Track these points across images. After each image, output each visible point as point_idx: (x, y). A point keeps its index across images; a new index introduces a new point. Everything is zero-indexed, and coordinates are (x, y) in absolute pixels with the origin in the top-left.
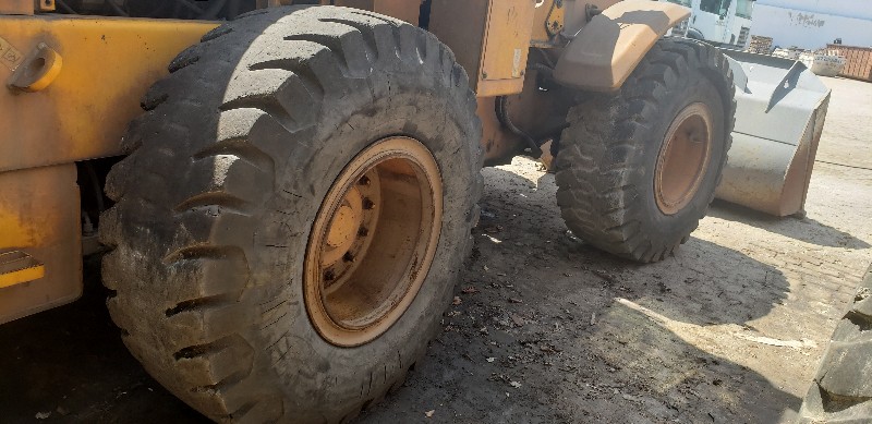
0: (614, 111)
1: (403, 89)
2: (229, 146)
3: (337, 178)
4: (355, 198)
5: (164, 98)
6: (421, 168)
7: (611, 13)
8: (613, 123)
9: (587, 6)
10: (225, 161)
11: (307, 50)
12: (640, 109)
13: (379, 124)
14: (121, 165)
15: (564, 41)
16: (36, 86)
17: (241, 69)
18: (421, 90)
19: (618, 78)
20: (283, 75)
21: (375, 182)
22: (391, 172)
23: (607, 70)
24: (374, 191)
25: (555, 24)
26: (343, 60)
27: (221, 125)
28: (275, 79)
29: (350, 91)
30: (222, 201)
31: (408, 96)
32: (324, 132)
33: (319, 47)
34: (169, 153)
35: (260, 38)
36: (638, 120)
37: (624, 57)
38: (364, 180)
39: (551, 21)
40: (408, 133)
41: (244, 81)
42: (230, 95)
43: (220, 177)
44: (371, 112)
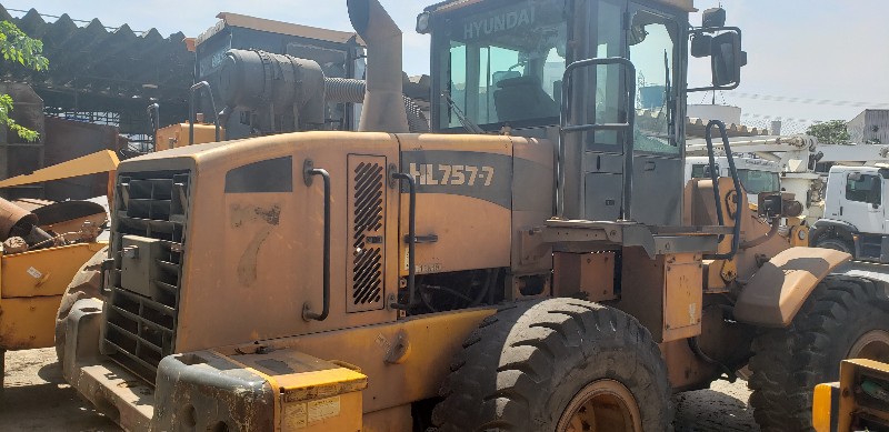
0: (790, 342)
1: (603, 349)
2: (505, 393)
3: (565, 409)
4: (577, 422)
5: (463, 364)
6: (621, 400)
7: (778, 260)
8: (791, 352)
9: (757, 257)
10: (503, 401)
11: (543, 333)
12: (812, 340)
13: (588, 374)
14: (441, 405)
15: (740, 286)
16: (399, 361)
17: (507, 347)
18: (616, 348)
19: (786, 315)
20: (530, 349)
21: (590, 409)
22: (600, 403)
23: (777, 309)
24: (590, 416)
25: (730, 273)
26: (564, 336)
27: (498, 380)
28: (527, 352)
29: (570, 355)
30: (501, 426)
31: (607, 353)
32: (556, 382)
33: (550, 331)
34: (470, 397)
35: (516, 326)
36: (813, 349)
37: (789, 299)
38: (583, 410)
39: (725, 272)
40: (610, 376)
41: (509, 354)
42: (502, 363)
43: (500, 411)
44: (583, 367)
